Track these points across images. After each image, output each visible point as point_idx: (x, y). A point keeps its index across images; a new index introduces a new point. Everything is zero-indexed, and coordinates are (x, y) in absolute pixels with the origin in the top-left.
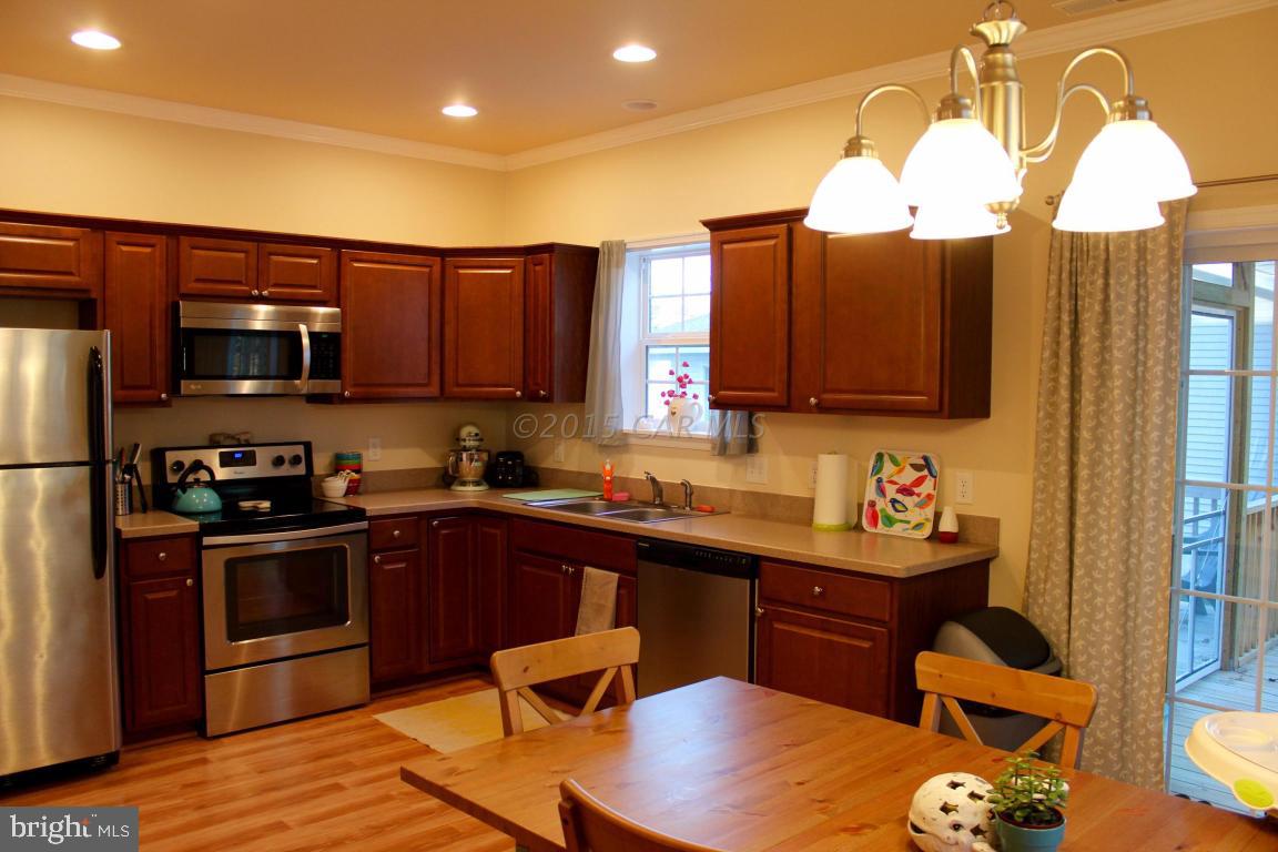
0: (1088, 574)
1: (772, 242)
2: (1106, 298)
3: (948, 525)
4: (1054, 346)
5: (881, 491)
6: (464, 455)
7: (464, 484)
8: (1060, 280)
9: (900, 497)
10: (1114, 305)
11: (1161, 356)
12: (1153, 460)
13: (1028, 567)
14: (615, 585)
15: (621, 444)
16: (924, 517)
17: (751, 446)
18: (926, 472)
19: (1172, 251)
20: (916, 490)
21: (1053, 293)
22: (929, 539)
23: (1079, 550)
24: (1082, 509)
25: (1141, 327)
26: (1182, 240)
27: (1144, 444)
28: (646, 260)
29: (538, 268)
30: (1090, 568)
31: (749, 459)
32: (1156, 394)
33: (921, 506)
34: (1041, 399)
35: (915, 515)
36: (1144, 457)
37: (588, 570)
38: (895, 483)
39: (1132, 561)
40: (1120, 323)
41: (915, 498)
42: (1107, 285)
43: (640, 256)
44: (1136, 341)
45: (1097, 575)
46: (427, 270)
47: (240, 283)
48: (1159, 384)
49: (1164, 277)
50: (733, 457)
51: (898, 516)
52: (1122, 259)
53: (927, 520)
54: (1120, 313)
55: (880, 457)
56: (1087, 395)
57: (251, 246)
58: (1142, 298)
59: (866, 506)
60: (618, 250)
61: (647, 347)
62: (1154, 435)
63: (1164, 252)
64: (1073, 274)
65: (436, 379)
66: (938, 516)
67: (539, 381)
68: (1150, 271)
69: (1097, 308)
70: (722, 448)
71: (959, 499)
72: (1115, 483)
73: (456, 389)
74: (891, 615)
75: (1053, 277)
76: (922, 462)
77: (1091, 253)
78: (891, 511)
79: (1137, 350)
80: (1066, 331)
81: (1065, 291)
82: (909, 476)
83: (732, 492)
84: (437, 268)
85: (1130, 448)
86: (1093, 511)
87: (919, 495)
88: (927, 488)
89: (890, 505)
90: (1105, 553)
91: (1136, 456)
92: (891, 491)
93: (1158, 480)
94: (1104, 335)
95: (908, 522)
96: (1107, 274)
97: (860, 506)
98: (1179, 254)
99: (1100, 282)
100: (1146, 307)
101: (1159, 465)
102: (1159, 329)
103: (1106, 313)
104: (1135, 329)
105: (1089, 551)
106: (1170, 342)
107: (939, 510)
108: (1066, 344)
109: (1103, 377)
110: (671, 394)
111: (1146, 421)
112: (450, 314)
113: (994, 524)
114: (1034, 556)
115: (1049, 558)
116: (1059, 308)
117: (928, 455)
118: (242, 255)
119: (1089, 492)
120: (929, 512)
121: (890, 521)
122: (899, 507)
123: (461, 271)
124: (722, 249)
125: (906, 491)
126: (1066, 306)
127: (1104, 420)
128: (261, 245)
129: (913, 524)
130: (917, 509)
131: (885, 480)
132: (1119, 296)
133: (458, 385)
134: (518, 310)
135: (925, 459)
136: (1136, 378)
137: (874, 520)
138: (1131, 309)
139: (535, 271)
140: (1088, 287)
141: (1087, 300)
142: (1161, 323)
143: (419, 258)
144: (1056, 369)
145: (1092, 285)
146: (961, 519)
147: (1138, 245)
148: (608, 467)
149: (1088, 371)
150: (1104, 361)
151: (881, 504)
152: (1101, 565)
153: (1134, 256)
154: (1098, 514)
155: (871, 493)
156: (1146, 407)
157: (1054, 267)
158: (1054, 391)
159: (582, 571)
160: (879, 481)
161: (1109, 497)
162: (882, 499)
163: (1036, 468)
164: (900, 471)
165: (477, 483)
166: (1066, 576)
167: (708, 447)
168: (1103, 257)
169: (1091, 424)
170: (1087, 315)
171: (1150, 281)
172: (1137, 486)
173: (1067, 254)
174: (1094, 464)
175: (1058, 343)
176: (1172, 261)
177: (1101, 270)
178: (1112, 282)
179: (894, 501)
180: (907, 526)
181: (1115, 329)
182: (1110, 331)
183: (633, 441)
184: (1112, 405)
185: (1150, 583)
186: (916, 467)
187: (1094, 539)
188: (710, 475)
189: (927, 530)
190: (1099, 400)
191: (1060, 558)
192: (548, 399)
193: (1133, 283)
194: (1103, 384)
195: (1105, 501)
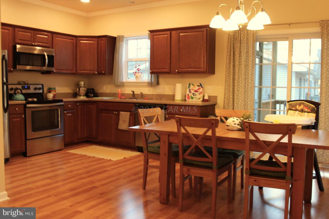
0: (237, 105)
1: (166, 35)
2: (240, 48)
3: (206, 98)
4: (229, 58)
5: (190, 92)
6: (81, 88)
7: (80, 96)
8: (231, 45)
9: (194, 93)
10: (242, 50)
11: (251, 60)
12: (250, 81)
13: (224, 106)
14: (129, 115)
15: (122, 85)
16: (200, 96)
17: (158, 83)
18: (200, 87)
19: (253, 39)
20: (198, 91)
21: (229, 47)
22: (202, 101)
23: (235, 100)
24: (236, 92)
25: (247, 54)
26: (255, 37)
27: (248, 78)
28: (127, 40)
29: (102, 41)
30: (238, 104)
31: (157, 87)
32: (250, 68)
33: (200, 94)
34: (227, 70)
35: (198, 96)
36: (248, 81)
37: (121, 112)
38: (193, 90)
39: (246, 102)
40: (243, 53)
41: (198, 93)
42: (240, 46)
43: (126, 39)
44: (246, 57)
45: (239, 105)
46: (72, 41)
47: (29, 41)
48: (251, 66)
49: (252, 44)
50: (154, 86)
51: (194, 97)
52: (243, 40)
53: (201, 97)
54: (243, 51)
55: (190, 84)
56: (237, 68)
57: (32, 32)
58: (248, 48)
59: (187, 95)
60: (122, 38)
61: (128, 62)
62: (250, 76)
63: (252, 39)
64: (234, 43)
65: (75, 69)
66: (204, 96)
67: (102, 69)
68: (249, 43)
69: (239, 50)
70: (150, 84)
71: (208, 92)
72: (243, 86)
73: (80, 71)
74: (198, 114)
75: (229, 44)
76: (200, 85)
77: (237, 39)
78: (192, 96)
79: (247, 59)
80: (232, 55)
81: (232, 47)
82: (197, 88)
83: (153, 95)
84: (75, 41)
85: (245, 79)
86: (238, 92)
87: (199, 92)
88: (201, 90)
89: (192, 95)
90: (240, 101)
91: (246, 81)
92: (193, 92)
93: (251, 85)
94: (240, 56)
95: (197, 98)
96: (240, 44)
97: (185, 96)
98: (255, 39)
99: (239, 45)
100: (248, 50)
101: (251, 82)
102: (251, 55)
103: (240, 51)
104: (246, 55)
105: (237, 100)
106: (253, 57)
107: (204, 95)
108: (232, 58)
109: (240, 64)
110: (136, 72)
111: (248, 73)
112: (78, 53)
113: (216, 97)
114: (225, 103)
115: (229, 103)
116: (230, 50)
117: (201, 83)
118: (30, 34)
119: (237, 89)
120: (202, 95)
121: (192, 98)
122: (194, 95)
123: (81, 41)
124: (153, 37)
125: (196, 91)
126: (232, 50)
127: (240, 73)
128: (35, 32)
129: (198, 98)
130: (199, 95)
131: (191, 89)
132: (243, 48)
133: (80, 70)
134: (96, 52)
135: (200, 84)
136: (246, 65)
137: (189, 98)
138: (245, 51)
139: (101, 42)
140: (237, 46)
141: (236, 49)
142: (251, 53)
143: (71, 38)
144: (230, 63)
145: (237, 45)
146: (209, 97)
147: (247, 38)
148: (120, 90)
149: (237, 63)
150: (240, 61)
151: (190, 95)
152: (240, 103)
153: (246, 40)
154: (239, 93)
155: (188, 92)
156: (248, 70)
157: (229, 42)
158: (230, 68)
159: (120, 113)
160: (190, 89)
161: (241, 89)
162: (190, 94)
163: (225, 84)
164: (195, 87)
165: (83, 96)
166: (232, 106)
167: (147, 84)
168: (240, 40)
169: (238, 74)
170: (237, 52)
171: (249, 45)
172: (247, 87)
173: (232, 39)
174: (238, 82)
175: (230, 58)
176: (253, 41)
177: (239, 43)
178: (241, 45)
179: (193, 94)
180: (196, 99)
181: (242, 55)
182: (241, 55)
183: (125, 84)
184: (242, 70)
185: (250, 106)
186: (198, 86)
187: (238, 98)
188: (147, 91)
189: (201, 99)
190: (239, 69)
191: (231, 102)
192: (104, 74)
193: (246, 45)
194: (240, 66)
195: (240, 90)
